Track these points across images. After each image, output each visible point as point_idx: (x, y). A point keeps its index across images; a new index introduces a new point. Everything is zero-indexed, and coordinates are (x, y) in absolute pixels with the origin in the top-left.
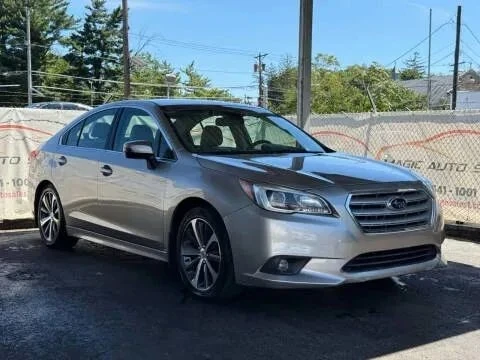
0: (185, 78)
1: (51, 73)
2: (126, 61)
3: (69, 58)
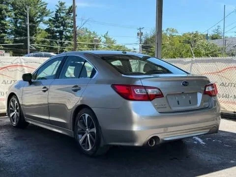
1: (39, 38)
2: (75, 32)
3: (48, 30)
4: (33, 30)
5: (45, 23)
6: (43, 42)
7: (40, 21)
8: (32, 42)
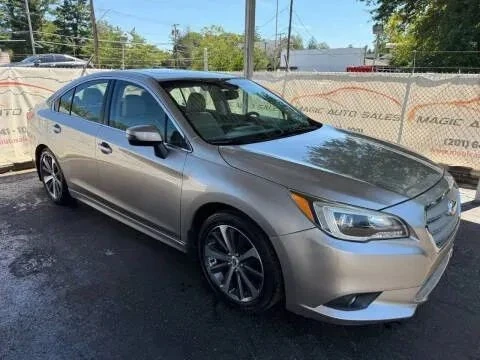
0: (130, 38)
1: (46, 32)
2: (93, 25)
3: (57, 23)
4: (37, 22)
5: (53, 13)
6: (53, 38)
7: (44, 10)
8: (37, 37)
